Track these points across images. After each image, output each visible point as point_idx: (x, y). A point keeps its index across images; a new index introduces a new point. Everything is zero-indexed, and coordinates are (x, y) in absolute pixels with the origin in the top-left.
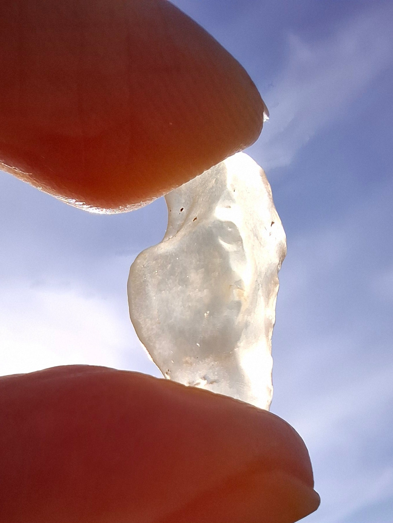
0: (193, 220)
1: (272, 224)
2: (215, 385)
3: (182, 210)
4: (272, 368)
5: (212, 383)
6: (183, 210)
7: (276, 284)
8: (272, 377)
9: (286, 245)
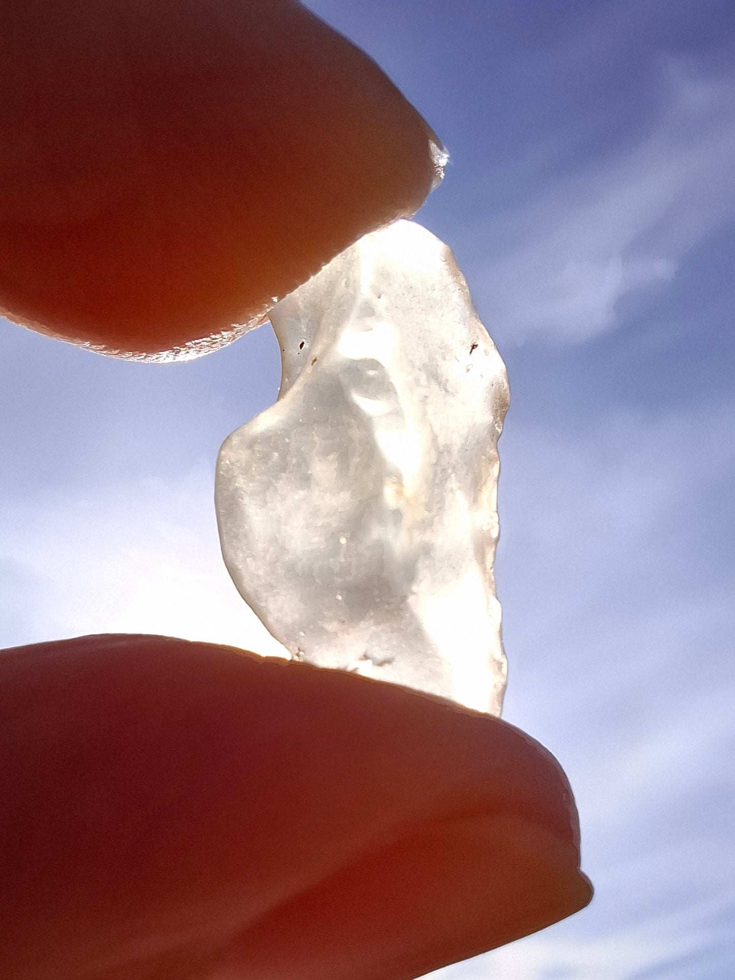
0: (311, 363)
1: (473, 348)
2: (387, 667)
3: (301, 346)
4: (500, 622)
5: (381, 664)
6: (304, 346)
7: (491, 461)
8: (501, 638)
9: (506, 385)
